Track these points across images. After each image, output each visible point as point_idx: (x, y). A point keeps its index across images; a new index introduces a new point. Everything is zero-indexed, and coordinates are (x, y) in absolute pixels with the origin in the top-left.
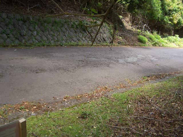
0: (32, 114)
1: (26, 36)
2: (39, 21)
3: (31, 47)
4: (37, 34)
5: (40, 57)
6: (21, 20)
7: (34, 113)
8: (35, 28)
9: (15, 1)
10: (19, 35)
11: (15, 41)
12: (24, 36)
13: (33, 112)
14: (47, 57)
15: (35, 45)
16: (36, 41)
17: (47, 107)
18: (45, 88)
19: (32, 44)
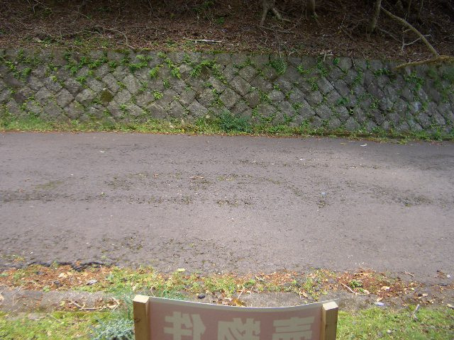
0: (376, 303)
1: (393, 112)
2: (428, 76)
3: (402, 140)
4: (422, 109)
5: (421, 165)
6: (384, 73)
7: (381, 301)
8: (416, 94)
9: (372, 30)
10: (377, 111)
11: (367, 124)
12: (388, 112)
13: (378, 300)
14: (439, 168)
15: (413, 137)
16: (417, 125)
17: (417, 294)
18: (420, 246)
19: (407, 134)
